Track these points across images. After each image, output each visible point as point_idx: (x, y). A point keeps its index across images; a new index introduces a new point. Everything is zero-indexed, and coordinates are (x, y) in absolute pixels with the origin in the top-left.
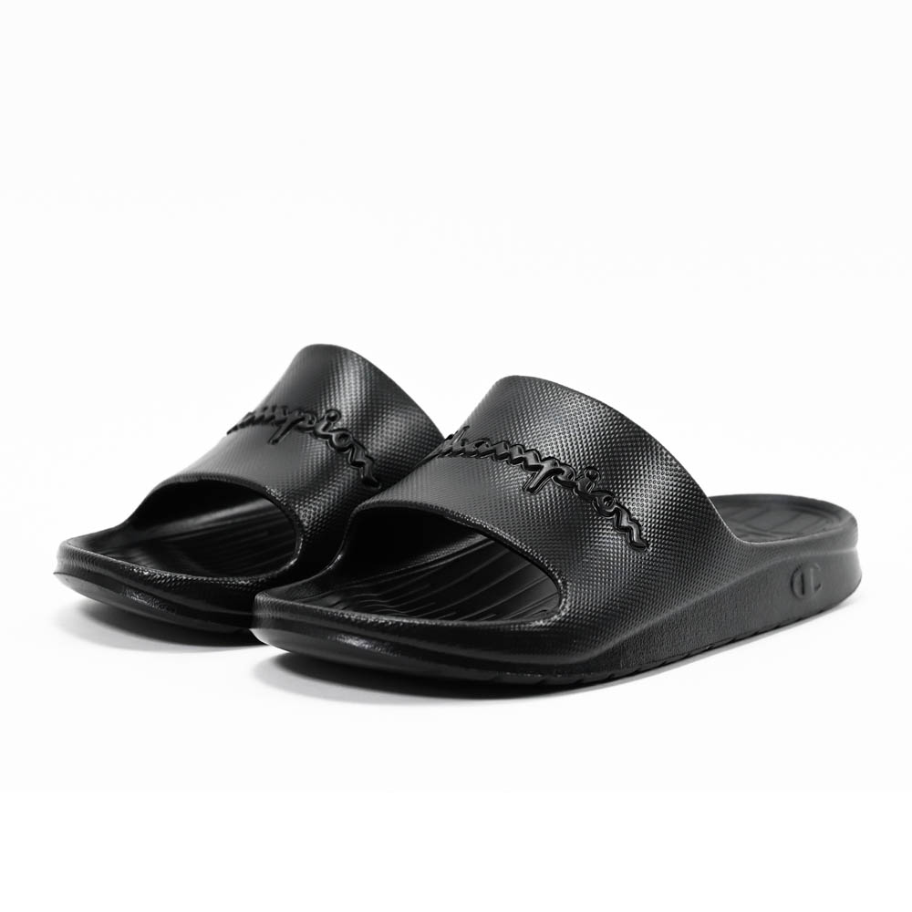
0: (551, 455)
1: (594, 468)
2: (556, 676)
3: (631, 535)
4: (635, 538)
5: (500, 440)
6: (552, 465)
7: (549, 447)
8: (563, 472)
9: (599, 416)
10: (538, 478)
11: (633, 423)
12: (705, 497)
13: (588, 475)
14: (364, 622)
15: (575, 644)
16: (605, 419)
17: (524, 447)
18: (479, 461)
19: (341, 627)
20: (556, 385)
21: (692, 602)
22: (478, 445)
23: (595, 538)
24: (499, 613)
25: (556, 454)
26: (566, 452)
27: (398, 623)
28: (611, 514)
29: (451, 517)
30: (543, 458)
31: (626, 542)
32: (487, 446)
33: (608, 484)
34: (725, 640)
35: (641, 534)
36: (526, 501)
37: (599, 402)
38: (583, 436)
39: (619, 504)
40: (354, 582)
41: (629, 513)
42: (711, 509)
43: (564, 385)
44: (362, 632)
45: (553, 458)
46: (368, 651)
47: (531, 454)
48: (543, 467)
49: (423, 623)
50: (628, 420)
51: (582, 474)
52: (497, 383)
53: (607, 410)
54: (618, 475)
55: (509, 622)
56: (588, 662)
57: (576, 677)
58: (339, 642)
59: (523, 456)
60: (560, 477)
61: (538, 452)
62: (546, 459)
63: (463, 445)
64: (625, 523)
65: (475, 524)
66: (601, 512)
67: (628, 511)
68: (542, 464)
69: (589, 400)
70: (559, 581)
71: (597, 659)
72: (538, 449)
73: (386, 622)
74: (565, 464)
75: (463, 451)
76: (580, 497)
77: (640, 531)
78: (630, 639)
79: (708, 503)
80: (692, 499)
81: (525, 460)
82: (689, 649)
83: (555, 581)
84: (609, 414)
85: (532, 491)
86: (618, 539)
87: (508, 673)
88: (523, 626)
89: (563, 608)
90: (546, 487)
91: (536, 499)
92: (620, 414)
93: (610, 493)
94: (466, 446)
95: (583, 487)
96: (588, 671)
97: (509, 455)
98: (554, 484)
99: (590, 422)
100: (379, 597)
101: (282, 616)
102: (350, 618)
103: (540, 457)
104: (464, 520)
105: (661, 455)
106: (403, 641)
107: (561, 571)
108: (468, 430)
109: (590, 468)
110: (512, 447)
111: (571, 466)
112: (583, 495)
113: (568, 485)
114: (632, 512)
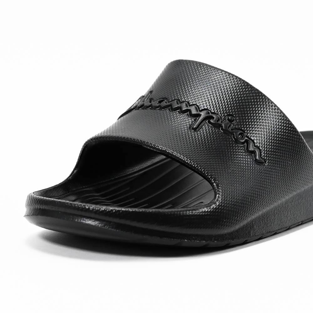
0: (206, 108)
1: (232, 115)
2: (214, 242)
3: (255, 156)
4: (257, 158)
5: (173, 99)
6: (206, 114)
7: (204, 103)
8: (213, 118)
9: (233, 84)
10: (198, 121)
11: (254, 88)
12: (297, 132)
13: (228, 119)
14: (98, 210)
15: (225, 222)
16: (237, 85)
17: (188, 103)
18: (161, 111)
19: (83, 213)
20: (206, 65)
21: (291, 195)
22: (160, 102)
23: (234, 157)
24: (174, 204)
25: (209, 107)
26: (215, 106)
27: (119, 211)
28: (243, 143)
29: (147, 146)
30: (201, 109)
31: (253, 159)
32: (166, 103)
33: (241, 125)
34: (310, 218)
35: (261, 155)
36: (192, 136)
37: (233, 75)
38: (224, 96)
39: (248, 137)
40: (84, 187)
41: (254, 143)
42: (302, 139)
43: (211, 65)
44: (97, 216)
45: (207, 109)
46: (100, 228)
47: (193, 107)
48: (201, 114)
49: (134, 210)
50: (251, 86)
51: (225, 119)
52: (169, 64)
53: (238, 80)
54: (246, 120)
55: (180, 210)
56: (232, 233)
57: (226, 242)
58: (83, 223)
59: (189, 108)
60: (212, 121)
61: (197, 106)
62: (202, 110)
63: (150, 102)
64: (251, 148)
65: (162, 150)
66: (237, 141)
67: (253, 141)
68: (201, 113)
69: (227, 74)
70: (214, 184)
71: (237, 231)
72: (198, 104)
73: (112, 210)
74: (214, 113)
75: (151, 106)
76: (224, 133)
77: (261, 153)
78: (256, 218)
79: (300, 136)
80: (290, 133)
81: (190, 111)
82: (290, 224)
83: (212, 184)
84: (239, 82)
85: (195, 129)
86: (248, 158)
87: (186, 240)
88: (194, 212)
89: (217, 200)
90: (203, 127)
91: (197, 134)
92: (246, 82)
93: (241, 130)
94: (153, 103)
95: (226, 126)
96: (233, 239)
97: (180, 108)
98: (208, 125)
99: (228, 87)
100: (100, 196)
101: (46, 208)
102: (89, 208)
103: (199, 109)
104: (155, 148)
105: (272, 107)
106: (122, 221)
107: (215, 178)
108: (153, 93)
109: (230, 115)
110: (182, 102)
111: (218, 114)
112: (226, 131)
113: (217, 126)
114: (255, 141)
